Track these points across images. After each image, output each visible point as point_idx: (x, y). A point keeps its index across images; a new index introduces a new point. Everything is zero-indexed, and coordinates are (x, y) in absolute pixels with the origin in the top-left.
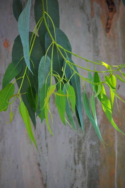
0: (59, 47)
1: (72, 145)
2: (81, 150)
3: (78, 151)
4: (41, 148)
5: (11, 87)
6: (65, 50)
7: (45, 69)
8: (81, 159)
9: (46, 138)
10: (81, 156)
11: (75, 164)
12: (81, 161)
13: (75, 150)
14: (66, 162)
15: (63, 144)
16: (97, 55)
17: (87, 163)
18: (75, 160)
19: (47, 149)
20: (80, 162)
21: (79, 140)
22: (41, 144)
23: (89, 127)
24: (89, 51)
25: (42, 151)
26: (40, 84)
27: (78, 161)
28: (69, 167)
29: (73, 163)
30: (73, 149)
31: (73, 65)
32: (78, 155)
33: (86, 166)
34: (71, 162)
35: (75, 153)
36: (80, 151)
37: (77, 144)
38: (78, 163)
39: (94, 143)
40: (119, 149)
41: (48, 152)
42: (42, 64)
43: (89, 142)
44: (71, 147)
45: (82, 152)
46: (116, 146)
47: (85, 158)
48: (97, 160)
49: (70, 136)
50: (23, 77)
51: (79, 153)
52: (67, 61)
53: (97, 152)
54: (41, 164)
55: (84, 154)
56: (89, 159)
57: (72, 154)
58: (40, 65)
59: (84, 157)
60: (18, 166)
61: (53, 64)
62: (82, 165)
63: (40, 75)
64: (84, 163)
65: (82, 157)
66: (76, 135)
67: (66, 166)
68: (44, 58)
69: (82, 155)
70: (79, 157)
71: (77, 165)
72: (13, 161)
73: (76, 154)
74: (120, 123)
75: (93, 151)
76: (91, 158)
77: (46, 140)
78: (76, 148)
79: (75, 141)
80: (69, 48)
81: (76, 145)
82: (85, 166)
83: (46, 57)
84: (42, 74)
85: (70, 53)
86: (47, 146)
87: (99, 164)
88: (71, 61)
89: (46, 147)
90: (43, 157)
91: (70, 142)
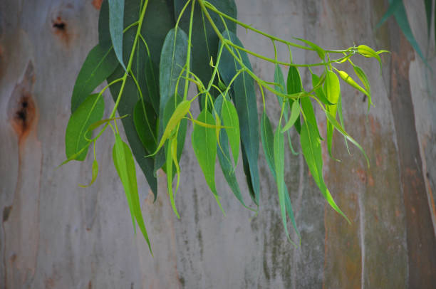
0: (206, 8)
1: (259, 234)
2: (279, 246)
3: (273, 246)
4: (186, 242)
5: (95, 103)
6: (221, 14)
7: (174, 59)
8: (281, 265)
9: (197, 219)
10: (280, 258)
11: (268, 276)
12: (280, 270)
13: (266, 245)
14: (246, 273)
15: (237, 230)
16: (313, 23)
17: (293, 274)
18: (265, 269)
19: (201, 245)
20: (278, 273)
21: (274, 222)
22: (185, 232)
23: (296, 190)
24: (294, 14)
25: (188, 249)
26: (163, 96)
27: (274, 270)
28: (253, 284)
29: (263, 275)
30: (261, 243)
31: (239, 50)
32: (274, 258)
33: (293, 282)
34: (258, 274)
35: (265, 251)
36: (277, 247)
37: (271, 230)
38: (274, 275)
39: (310, 229)
40: (368, 242)
41: (202, 252)
42: (167, 49)
43: (298, 225)
44: (257, 240)
45: (281, 250)
46: (362, 235)
47: (291, 263)
48: (317, 267)
49: (254, 214)
50: (124, 79)
51: (274, 251)
52: (225, 42)
53: (318, 248)
54: (186, 279)
55: (286, 255)
56: (299, 266)
57: (259, 254)
58: (163, 51)
59: (287, 261)
60: (132, 284)
61: (191, 48)
62: (283, 280)
63: (163, 75)
64: (287, 275)
65: (283, 261)
66: (267, 211)
67: (246, 282)
68: (173, 34)
69: (281, 255)
70: (274, 261)
71: (271, 280)
72: (122, 273)
73: (269, 255)
74: (371, 180)
75: (307, 247)
76: (305, 262)
77: (196, 223)
78: (268, 241)
79: (266, 225)
80: (232, 9)
81: (268, 233)
82: (290, 280)
83: (178, 30)
84: (169, 71)
85: (234, 22)
86: (200, 236)
87: (322, 276)
88: (236, 41)
89: (197, 240)
90: (191, 262)
91: (254, 226)
